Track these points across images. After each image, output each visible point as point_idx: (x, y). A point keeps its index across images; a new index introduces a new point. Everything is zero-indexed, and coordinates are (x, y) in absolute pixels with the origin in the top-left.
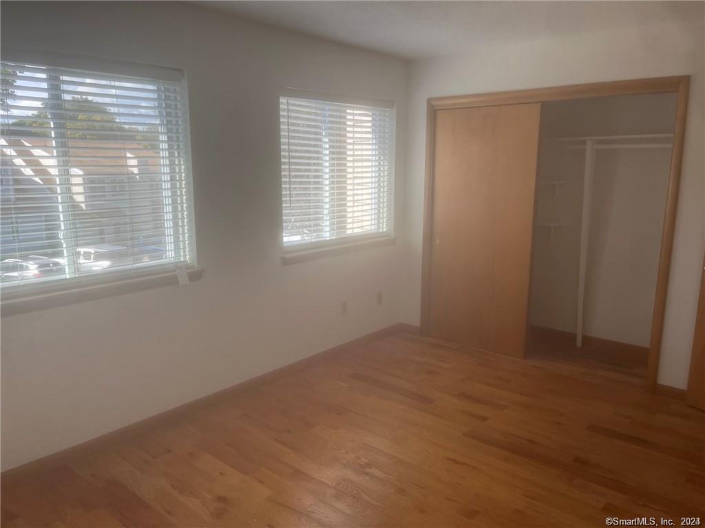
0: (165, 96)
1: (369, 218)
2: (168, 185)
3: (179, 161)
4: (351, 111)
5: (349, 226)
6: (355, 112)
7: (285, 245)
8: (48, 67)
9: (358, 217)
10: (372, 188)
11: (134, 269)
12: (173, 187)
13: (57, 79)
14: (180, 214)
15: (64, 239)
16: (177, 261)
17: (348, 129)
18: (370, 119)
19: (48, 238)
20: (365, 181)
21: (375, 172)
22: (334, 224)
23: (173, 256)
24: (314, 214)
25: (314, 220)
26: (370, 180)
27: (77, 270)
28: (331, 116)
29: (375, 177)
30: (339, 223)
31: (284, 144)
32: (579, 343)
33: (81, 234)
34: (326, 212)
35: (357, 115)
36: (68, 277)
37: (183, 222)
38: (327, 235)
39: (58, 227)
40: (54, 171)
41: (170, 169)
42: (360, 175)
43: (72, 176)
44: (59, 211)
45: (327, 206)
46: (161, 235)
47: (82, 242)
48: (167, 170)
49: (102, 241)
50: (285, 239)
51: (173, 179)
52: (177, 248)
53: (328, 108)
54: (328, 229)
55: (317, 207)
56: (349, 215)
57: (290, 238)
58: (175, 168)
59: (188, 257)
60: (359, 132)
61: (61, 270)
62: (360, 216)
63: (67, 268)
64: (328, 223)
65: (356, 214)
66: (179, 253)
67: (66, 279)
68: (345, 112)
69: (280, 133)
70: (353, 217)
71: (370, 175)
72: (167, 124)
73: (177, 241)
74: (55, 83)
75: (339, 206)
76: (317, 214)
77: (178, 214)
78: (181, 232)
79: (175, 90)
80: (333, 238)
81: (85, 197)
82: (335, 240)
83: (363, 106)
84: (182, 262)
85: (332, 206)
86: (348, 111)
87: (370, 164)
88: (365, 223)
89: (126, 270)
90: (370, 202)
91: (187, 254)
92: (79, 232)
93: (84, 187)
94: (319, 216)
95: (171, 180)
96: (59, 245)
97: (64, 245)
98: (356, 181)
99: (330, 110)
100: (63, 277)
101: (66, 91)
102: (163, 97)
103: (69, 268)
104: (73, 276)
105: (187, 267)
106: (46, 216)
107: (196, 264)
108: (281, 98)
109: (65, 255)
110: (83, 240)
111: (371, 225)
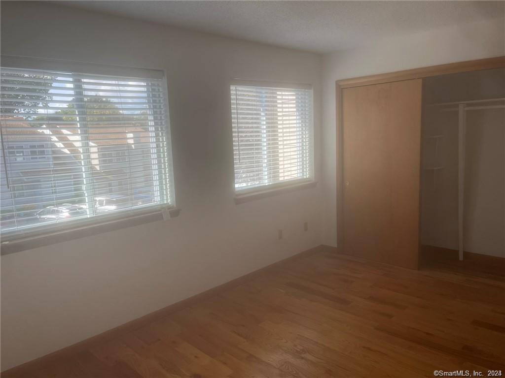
0: (152, 89)
1: (296, 168)
2: (155, 151)
3: (163, 139)
4: (280, 93)
5: (281, 175)
6: (283, 93)
7: (236, 190)
8: (73, 73)
9: (288, 168)
10: (297, 147)
11: (133, 210)
12: (158, 152)
13: (80, 81)
14: (163, 171)
15: (86, 190)
16: (162, 203)
17: (279, 106)
18: (294, 97)
19: (75, 190)
20: (292, 142)
21: (299, 135)
22: (271, 174)
23: (159, 200)
24: (256, 167)
25: (256, 171)
26: (295, 141)
27: (95, 211)
28: (266, 97)
29: (299, 139)
30: (274, 172)
31: (234, 123)
32: (461, 258)
33: (97, 187)
34: (265, 165)
35: (285, 95)
36: (89, 216)
37: (165, 176)
38: (266, 181)
39: (82, 183)
40: (78, 144)
41: (156, 139)
42: (288, 138)
43: (90, 147)
44: (82, 172)
45: (266, 161)
46: (151, 186)
47: (97, 192)
48: (154, 140)
49: (111, 191)
50: (237, 186)
51: (158, 146)
52: (162, 194)
53: (264, 91)
54: (266, 177)
55: (258, 162)
56: (281, 167)
57: (240, 185)
58: (159, 139)
59: (169, 200)
60: (286, 108)
61: (84, 213)
62: (289, 168)
63: (88, 210)
64: (266, 173)
65: (286, 166)
66: (163, 197)
67: (87, 218)
68: (276, 93)
69: (231, 111)
70: (284, 168)
71: (295, 137)
72: (153, 108)
73: (161, 189)
74: (79, 84)
75: (274, 160)
76: (258, 167)
77: (162, 171)
78: (164, 183)
79: (158, 84)
80: (271, 183)
81: (99, 161)
82: (272, 184)
83: (289, 89)
84: (165, 204)
85: (269, 161)
86: (278, 93)
87: (295, 130)
88: (293, 172)
89: (127, 211)
90: (296, 157)
91: (169, 198)
92: (95, 185)
93: (99, 154)
94: (259, 168)
95: (157, 147)
96: (82, 195)
97: (86, 195)
98: (285, 142)
99: (266, 93)
100: (85, 217)
101: (86, 89)
102: (150, 90)
103: (89, 210)
104: (92, 216)
105: (169, 208)
106: (74, 175)
107: (175, 206)
108: (231, 86)
109: (87, 201)
110: (98, 191)
111: (297, 173)
